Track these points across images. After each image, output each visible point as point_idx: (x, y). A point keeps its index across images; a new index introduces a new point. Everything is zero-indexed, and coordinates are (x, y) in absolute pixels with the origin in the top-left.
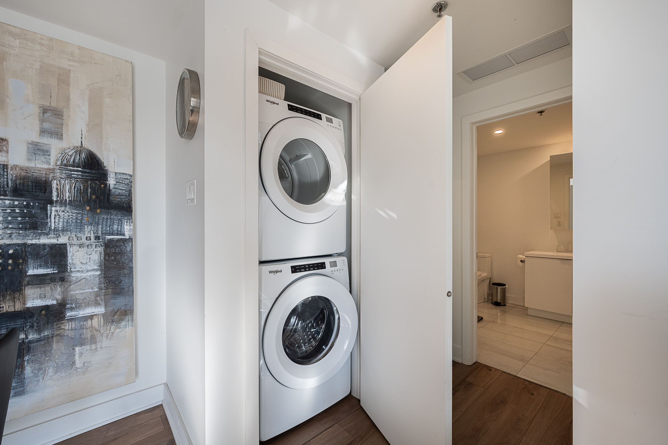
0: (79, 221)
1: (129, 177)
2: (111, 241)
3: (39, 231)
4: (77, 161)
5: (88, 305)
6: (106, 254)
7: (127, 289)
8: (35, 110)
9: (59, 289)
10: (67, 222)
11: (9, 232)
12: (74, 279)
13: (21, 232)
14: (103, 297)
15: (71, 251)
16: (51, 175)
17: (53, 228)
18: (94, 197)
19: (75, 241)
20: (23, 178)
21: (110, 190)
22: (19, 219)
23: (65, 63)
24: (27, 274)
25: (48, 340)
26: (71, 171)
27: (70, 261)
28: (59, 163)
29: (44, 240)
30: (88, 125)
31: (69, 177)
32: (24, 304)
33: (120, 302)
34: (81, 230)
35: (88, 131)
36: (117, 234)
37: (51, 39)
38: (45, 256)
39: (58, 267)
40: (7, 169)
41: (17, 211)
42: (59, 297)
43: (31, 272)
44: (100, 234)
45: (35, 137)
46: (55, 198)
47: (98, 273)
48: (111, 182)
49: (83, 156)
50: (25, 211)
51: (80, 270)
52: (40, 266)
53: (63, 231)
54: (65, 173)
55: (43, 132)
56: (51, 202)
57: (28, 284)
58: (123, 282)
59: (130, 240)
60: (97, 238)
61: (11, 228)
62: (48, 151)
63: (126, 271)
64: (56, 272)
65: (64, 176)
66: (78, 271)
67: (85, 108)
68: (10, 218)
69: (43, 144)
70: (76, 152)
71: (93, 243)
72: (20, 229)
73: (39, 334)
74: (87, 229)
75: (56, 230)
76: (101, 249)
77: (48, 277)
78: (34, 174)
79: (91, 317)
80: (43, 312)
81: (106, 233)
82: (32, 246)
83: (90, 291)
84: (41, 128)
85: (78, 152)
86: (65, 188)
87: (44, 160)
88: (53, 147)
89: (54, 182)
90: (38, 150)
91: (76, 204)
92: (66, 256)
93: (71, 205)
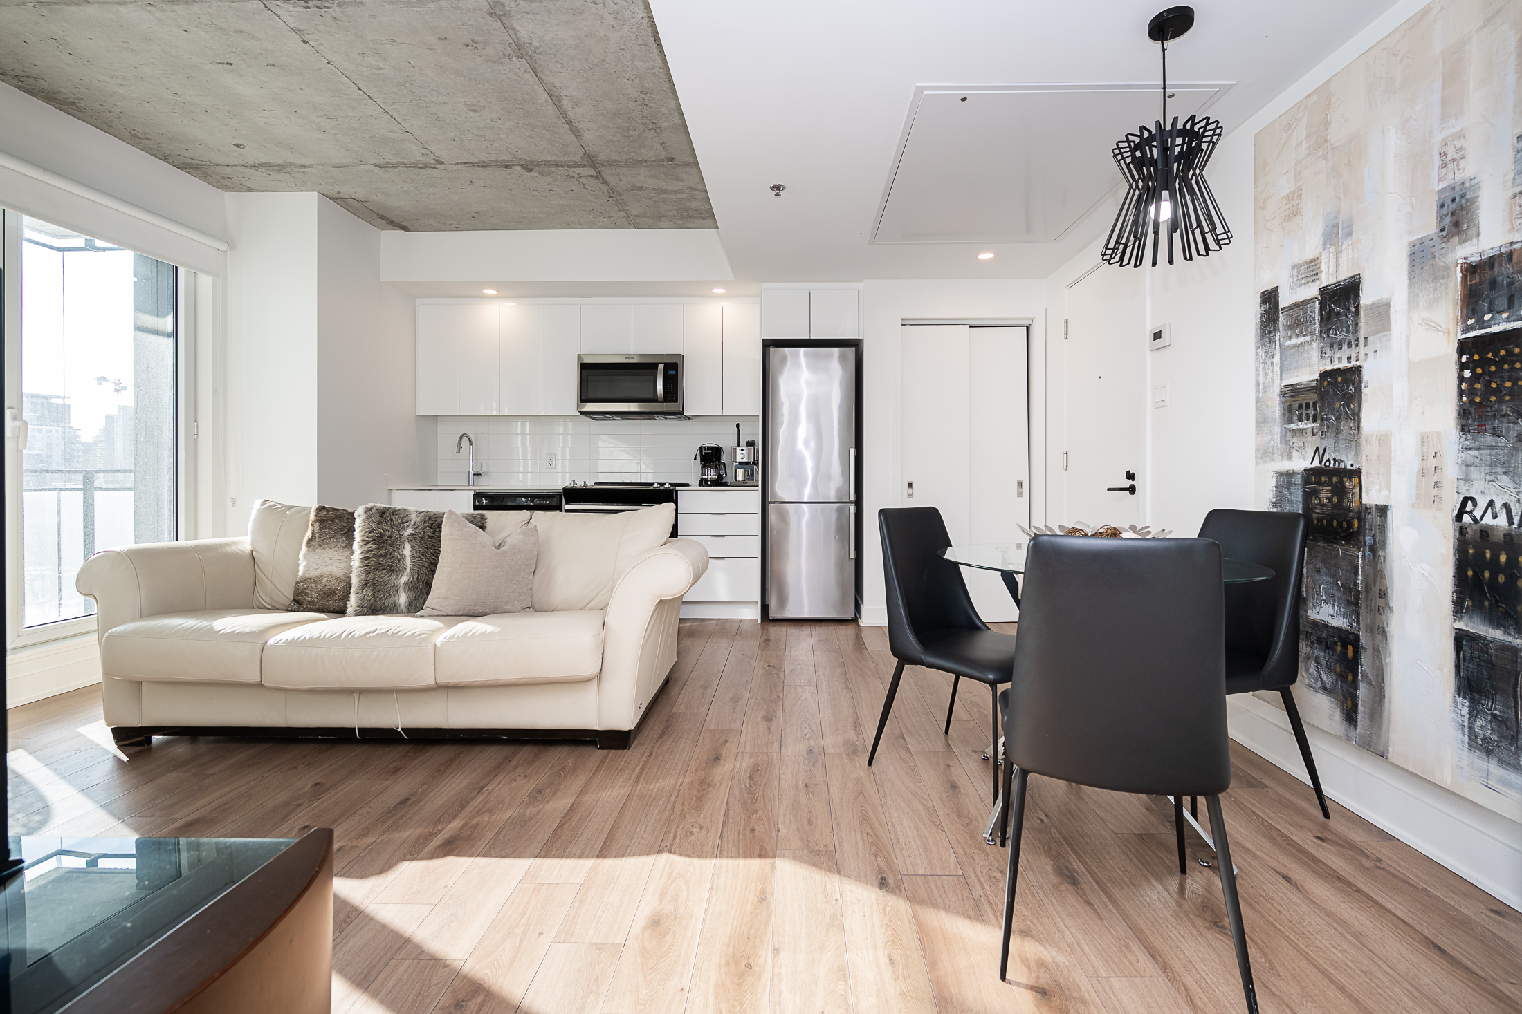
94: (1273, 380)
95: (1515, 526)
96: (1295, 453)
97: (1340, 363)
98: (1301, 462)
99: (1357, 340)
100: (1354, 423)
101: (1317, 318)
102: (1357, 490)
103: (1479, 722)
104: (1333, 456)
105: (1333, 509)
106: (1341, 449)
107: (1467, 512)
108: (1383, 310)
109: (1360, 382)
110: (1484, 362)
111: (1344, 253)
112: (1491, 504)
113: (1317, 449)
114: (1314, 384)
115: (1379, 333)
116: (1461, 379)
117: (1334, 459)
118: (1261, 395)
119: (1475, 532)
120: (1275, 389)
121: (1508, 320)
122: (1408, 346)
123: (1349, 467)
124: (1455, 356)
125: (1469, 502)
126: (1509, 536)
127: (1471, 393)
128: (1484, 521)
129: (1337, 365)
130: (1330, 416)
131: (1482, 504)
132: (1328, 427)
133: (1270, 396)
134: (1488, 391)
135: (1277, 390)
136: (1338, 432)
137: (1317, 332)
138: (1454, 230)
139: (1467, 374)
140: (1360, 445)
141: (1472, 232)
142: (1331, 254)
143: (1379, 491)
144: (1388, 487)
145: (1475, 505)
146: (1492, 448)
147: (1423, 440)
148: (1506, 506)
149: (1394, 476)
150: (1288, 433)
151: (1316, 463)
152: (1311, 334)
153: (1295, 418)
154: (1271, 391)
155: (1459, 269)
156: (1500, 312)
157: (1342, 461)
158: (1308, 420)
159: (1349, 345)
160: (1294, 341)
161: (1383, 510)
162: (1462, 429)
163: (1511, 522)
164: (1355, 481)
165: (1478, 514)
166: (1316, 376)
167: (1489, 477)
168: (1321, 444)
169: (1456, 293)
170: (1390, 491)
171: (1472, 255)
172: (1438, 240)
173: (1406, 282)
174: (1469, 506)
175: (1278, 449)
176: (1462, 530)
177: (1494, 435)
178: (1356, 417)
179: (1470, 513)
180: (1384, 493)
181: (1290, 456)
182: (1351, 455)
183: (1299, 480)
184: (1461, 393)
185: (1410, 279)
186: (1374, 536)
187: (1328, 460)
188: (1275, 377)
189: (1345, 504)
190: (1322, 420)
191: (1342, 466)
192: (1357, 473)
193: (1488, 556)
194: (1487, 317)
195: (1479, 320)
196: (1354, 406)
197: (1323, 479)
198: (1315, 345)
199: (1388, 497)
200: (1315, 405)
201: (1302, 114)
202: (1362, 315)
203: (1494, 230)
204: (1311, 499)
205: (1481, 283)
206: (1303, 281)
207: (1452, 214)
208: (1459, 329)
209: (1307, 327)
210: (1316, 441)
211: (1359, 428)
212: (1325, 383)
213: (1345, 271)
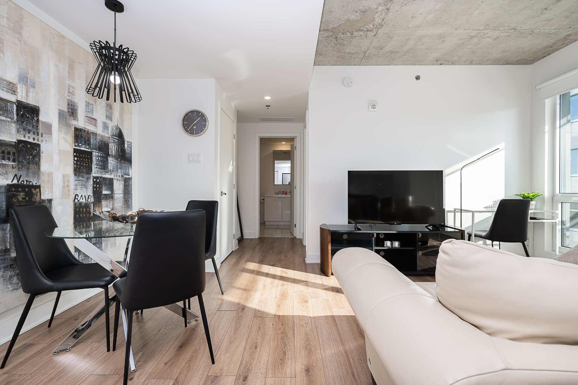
0: (117, 167)
1: (131, 144)
2: (126, 178)
3: (106, 171)
4: (116, 133)
6: (124, 185)
7: (130, 205)
8: (104, 104)
9: (111, 202)
10: (114, 166)
11: (97, 170)
12: (115, 198)
13: (101, 170)
14: (124, 209)
15: (115, 182)
16: (109, 141)
17: (109, 169)
18: (121, 154)
19: (116, 177)
20: (102, 141)
21: (125, 150)
22: (100, 163)
24: (103, 193)
26: (115, 139)
27: (114, 188)
28: (111, 134)
29: (107, 176)
30: (119, 114)
31: (114, 142)
32: (102, 209)
35: (119, 118)
36: (128, 175)
38: (108, 184)
39: (111, 191)
40: (97, 136)
41: (100, 159)
42: (111, 207)
44: (123, 174)
45: (104, 119)
46: (110, 153)
47: (122, 195)
48: (126, 146)
49: (118, 131)
50: (102, 159)
51: (117, 193)
52: (106, 190)
53: (112, 171)
54: (113, 140)
55: (107, 117)
56: (109, 155)
57: (103, 199)
58: (129, 201)
59: (131, 178)
60: (122, 176)
61: (98, 168)
62: (108, 127)
63: (130, 196)
64: (110, 193)
65: (113, 141)
66: (117, 194)
67: (118, 104)
68: (98, 163)
69: (107, 123)
71: (121, 179)
72: (100, 169)
74: (119, 170)
75: (110, 171)
76: (123, 182)
77: (108, 196)
78: (104, 139)
81: (124, 174)
82: (104, 178)
83: (120, 205)
84: (106, 114)
85: (117, 129)
86: (113, 148)
87: (107, 132)
88: (109, 125)
89: (110, 144)
90: (105, 127)
91: (116, 157)
92: (113, 185)
93: (115, 157)
95: (87, 201)
97: (29, 138)
98: (5, 181)
99: (38, 133)
100: (37, 166)
101: (15, 113)
102: (39, 194)
103: (80, 256)
104: (26, 179)
105: (26, 203)
106: (30, 176)
107: (76, 199)
108: (48, 127)
109: (40, 150)
110: (79, 157)
112: (82, 196)
113: (16, 175)
114: (14, 143)
115: (48, 134)
116: (74, 159)
117: (27, 181)
119: (78, 204)
121: (84, 147)
122: (58, 144)
123: (34, 184)
124: (73, 153)
125: (77, 196)
126: (85, 204)
127: (76, 164)
128: (80, 201)
129: (26, 139)
130: (24, 161)
131: (80, 196)
132: (22, 166)
134: (80, 165)
136: (28, 169)
137: (15, 120)
138: (72, 114)
139: (76, 159)
140: (40, 175)
141: (76, 118)
142: (24, 88)
143: (49, 194)
144: (52, 192)
145: (78, 197)
146: (82, 181)
147: (64, 176)
148: (85, 196)
149: (54, 188)
151: (15, 182)
152: (11, 118)
155: (73, 127)
156: (83, 145)
157: (31, 182)
158: (9, 160)
159: (34, 133)
161: (50, 201)
162: (75, 175)
163: (86, 200)
164: (38, 190)
165: (79, 199)
166: (15, 140)
167: (81, 189)
168: (18, 173)
169: (73, 134)
170: (53, 194)
171: (77, 125)
172: (68, 115)
173: (58, 122)
174: (77, 197)
176: (75, 204)
177: (82, 177)
178: (38, 164)
179: (77, 199)
180: (51, 194)
182: (35, 179)
183: (2, 190)
184: (74, 164)
185: (59, 121)
187: (23, 181)
189: (33, 200)
190: (19, 162)
191: (31, 184)
192: (39, 187)
193: (81, 210)
194: (80, 145)
195: (78, 145)
196: (37, 159)
197: (20, 189)
198: (13, 125)
199: (52, 196)
200: (14, 154)
201: (4, 3)
202: (40, 124)
203: (81, 123)
204: (12, 199)
205: (79, 134)
206: (5, 89)
207: (72, 109)
208: (74, 145)
209: (8, 114)
210: (15, 171)
211: (39, 169)
212: (21, 145)
213: (31, 101)
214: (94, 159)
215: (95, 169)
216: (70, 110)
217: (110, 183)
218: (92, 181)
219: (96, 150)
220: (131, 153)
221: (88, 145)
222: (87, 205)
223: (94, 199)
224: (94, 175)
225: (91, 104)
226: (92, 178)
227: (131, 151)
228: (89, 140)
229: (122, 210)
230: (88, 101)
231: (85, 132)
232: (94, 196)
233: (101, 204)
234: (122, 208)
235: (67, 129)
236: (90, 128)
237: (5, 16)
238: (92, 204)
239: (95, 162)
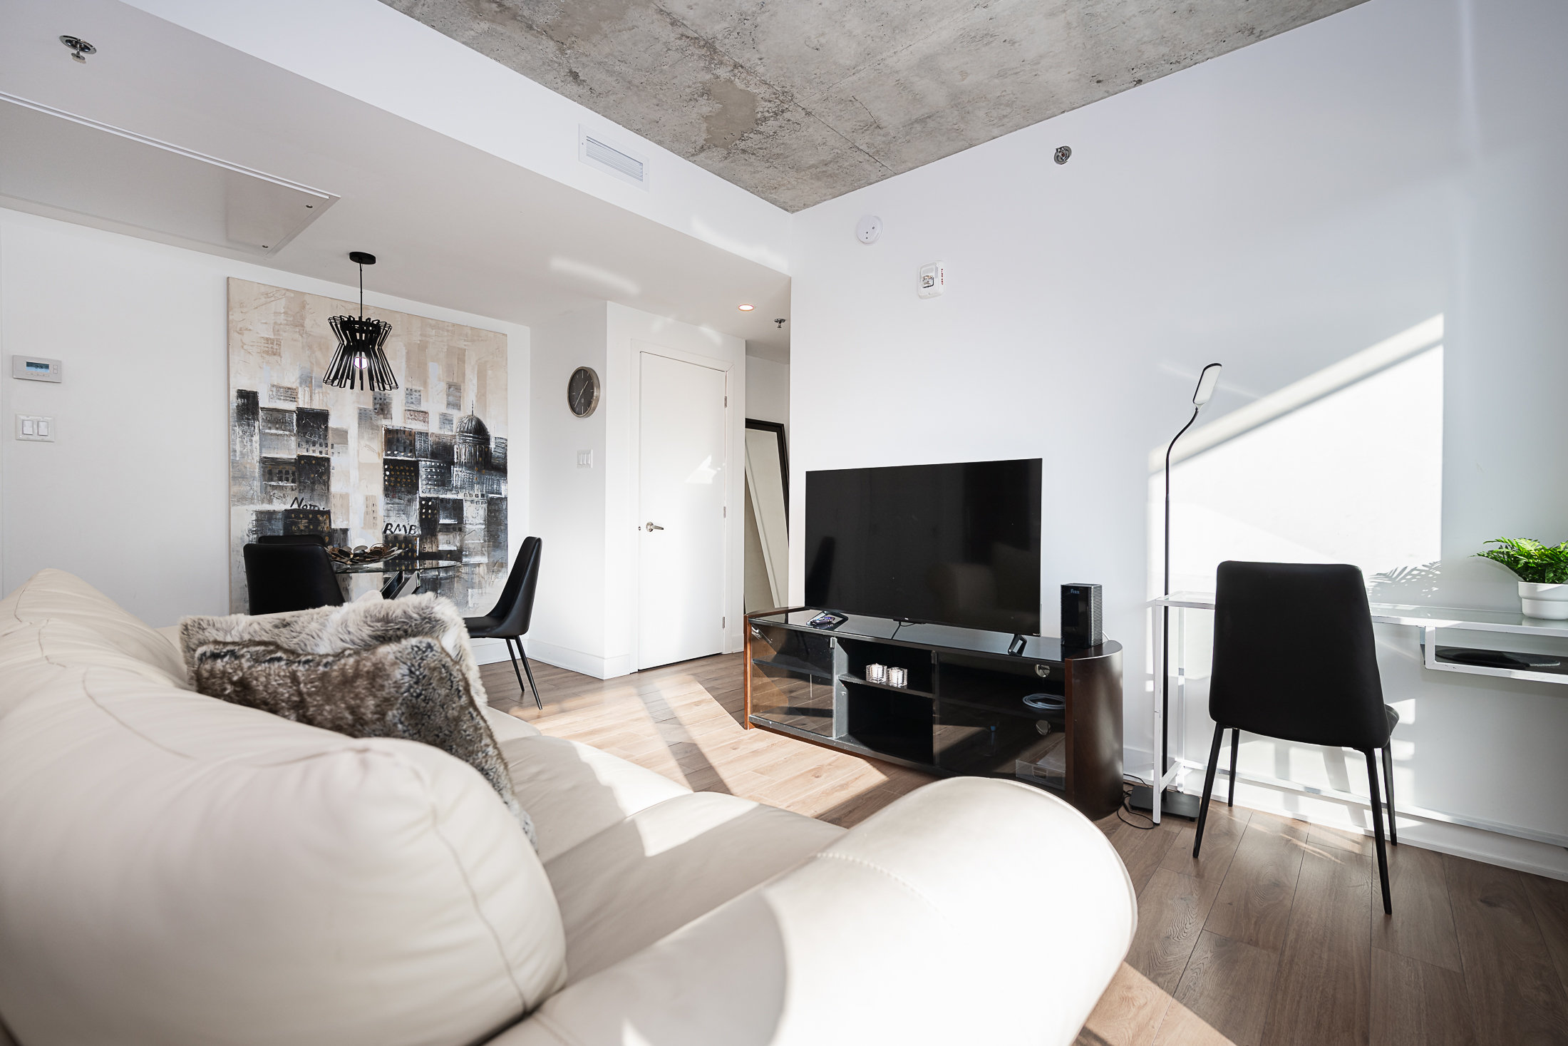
0: (471, 480)
1: (505, 442)
2: (492, 498)
3: (447, 488)
4: (469, 428)
5: (476, 554)
6: (489, 511)
7: (503, 544)
8: (443, 386)
9: (458, 537)
10: (464, 481)
11: (429, 487)
12: (467, 530)
13: (436, 488)
15: (466, 505)
16: (454, 441)
17: (454, 485)
18: (480, 459)
19: (468, 498)
20: (438, 443)
21: (491, 453)
22: (435, 477)
23: (462, 344)
24: (440, 523)
25: (451, 578)
26: (466, 437)
27: (465, 514)
28: (458, 430)
29: (449, 496)
30: (477, 396)
31: (465, 442)
32: (438, 547)
33: (498, 554)
34: (472, 488)
35: (477, 401)
36: (496, 493)
37: (454, 325)
38: (450, 508)
39: (458, 519)
40: (428, 436)
41: (434, 470)
42: (458, 545)
43: (442, 521)
44: (484, 493)
45: (443, 409)
46: (455, 461)
47: (484, 527)
48: (492, 445)
49: (474, 423)
50: (439, 471)
51: (472, 522)
52: (446, 517)
53: (460, 488)
54: (462, 439)
55: (449, 404)
56: (453, 463)
57: (440, 531)
58: (501, 537)
59: (506, 498)
60: (483, 496)
61: (431, 484)
62: (452, 420)
63: (502, 527)
64: (457, 523)
65: (461, 441)
66: (471, 524)
67: (475, 381)
68: (429, 476)
69: (449, 414)
70: (469, 420)
71: (480, 500)
72: (435, 485)
73: (446, 574)
74: (476, 487)
75: (456, 487)
76: (485, 506)
77: (452, 527)
78: (444, 440)
79: (479, 565)
80: (449, 556)
81: (489, 492)
82: (442, 500)
83: (478, 542)
84: (448, 401)
85: (471, 420)
86: (462, 452)
87: (449, 428)
88: (454, 417)
89: (455, 447)
90: (446, 420)
91: (469, 466)
92: (463, 510)
93: (466, 466)
94: (252, 451)
95: (407, 534)
96: (275, 500)
97: (315, 452)
98: (280, 505)
99: (327, 444)
100: (325, 486)
101: (295, 424)
102: (328, 521)
104: (310, 503)
105: (310, 532)
106: (316, 500)
108: (343, 435)
109: (329, 466)
110: (394, 470)
111: (317, 395)
112: (398, 525)
113: (296, 498)
114: (293, 461)
115: (342, 444)
116: (385, 475)
117: (310, 505)
118: (238, 459)
119: (392, 537)
120: (254, 457)
121: (404, 456)
122: (358, 455)
123: (321, 509)
124: (382, 465)
125: (389, 525)
126: (405, 537)
127: (389, 481)
128: (395, 533)
129: (311, 454)
130: (306, 481)
131: (395, 526)
132: (305, 487)
133: (249, 461)
134: (396, 482)
135: (258, 459)
136: (313, 490)
137: (295, 432)
138: (380, 411)
139: (388, 473)
140: (329, 498)
141: (389, 416)
142: (306, 392)
143: (343, 522)
144: (348, 520)
145: (392, 526)
146: (398, 504)
147: (368, 498)
148: (404, 526)
149: (352, 515)
150: (269, 488)
151: (295, 506)
152: (289, 431)
153: (276, 478)
154: (250, 458)
155: (383, 429)
156: (401, 452)
157: (317, 506)
158: (287, 480)
159: (321, 445)
160: (273, 431)
161: (345, 531)
162: (386, 496)
163: (406, 532)
164: (326, 517)
165: (393, 530)
166: (295, 457)
167: (397, 515)
168: (300, 496)
169: (382, 438)
170: (349, 522)
171: (389, 426)
172: (374, 413)
173: (357, 425)
174: (389, 527)
175: (258, 497)
176: (386, 537)
177: (399, 499)
178: (327, 484)
179: (390, 530)
180: (346, 522)
181: (270, 501)
182: (323, 503)
183: (280, 516)
184: (385, 481)
185: (359, 424)
186: (339, 544)
187: (306, 505)
188: (255, 450)
189: (320, 528)
190: (300, 482)
191: (316, 509)
192: (328, 513)
193: (397, 546)
194: (396, 452)
195: (393, 453)
196: (325, 478)
197: (301, 516)
198: (293, 438)
199: (348, 525)
200: (293, 474)
201: (281, 297)
202: (330, 432)
203: (398, 420)
204: (292, 528)
205: (393, 438)
206: (282, 398)
207: (380, 405)
208: (384, 454)
209: (285, 426)
210: (296, 494)
211: (328, 489)
212: (303, 462)
213: (317, 405)
214: (422, 472)
215: (424, 487)
216: (378, 406)
217: (456, 508)
218: (418, 504)
219: (427, 458)
220: (506, 456)
221: (411, 452)
222: (408, 539)
223: (422, 530)
224: (422, 495)
225: (416, 391)
226: (418, 500)
227: (506, 454)
228: (412, 444)
229: (483, 549)
230: (410, 387)
231: (404, 433)
232: (421, 526)
233: (437, 539)
234: (483, 547)
235: (372, 433)
236: (416, 426)
237: (283, 311)
238: (418, 539)
239: (424, 476)
